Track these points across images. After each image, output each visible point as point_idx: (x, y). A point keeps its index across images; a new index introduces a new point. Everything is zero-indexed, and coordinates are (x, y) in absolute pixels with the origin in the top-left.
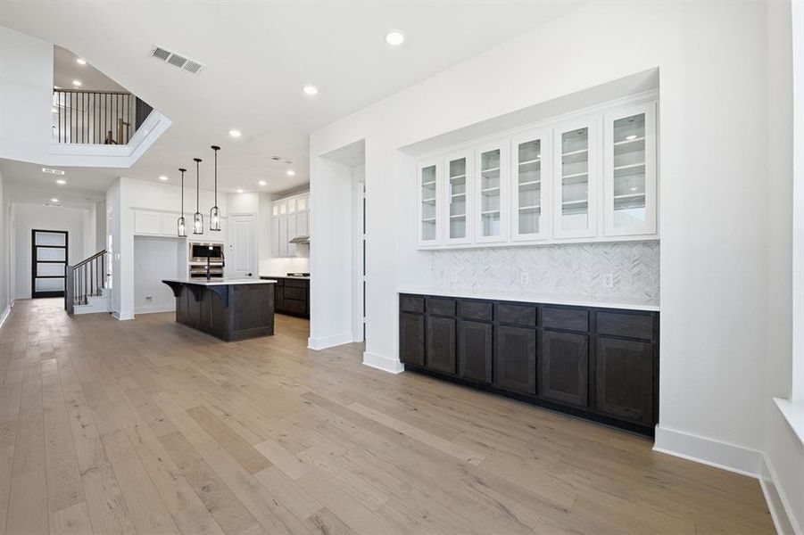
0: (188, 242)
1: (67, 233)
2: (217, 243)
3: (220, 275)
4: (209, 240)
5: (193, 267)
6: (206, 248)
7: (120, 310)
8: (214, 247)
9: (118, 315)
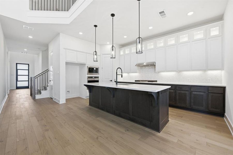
0: (86, 66)
1: (29, 64)
2: (97, 67)
3: (98, 81)
4: (94, 65)
5: (89, 77)
6: (93, 69)
7: (59, 98)
8: (96, 69)
9: (59, 101)
